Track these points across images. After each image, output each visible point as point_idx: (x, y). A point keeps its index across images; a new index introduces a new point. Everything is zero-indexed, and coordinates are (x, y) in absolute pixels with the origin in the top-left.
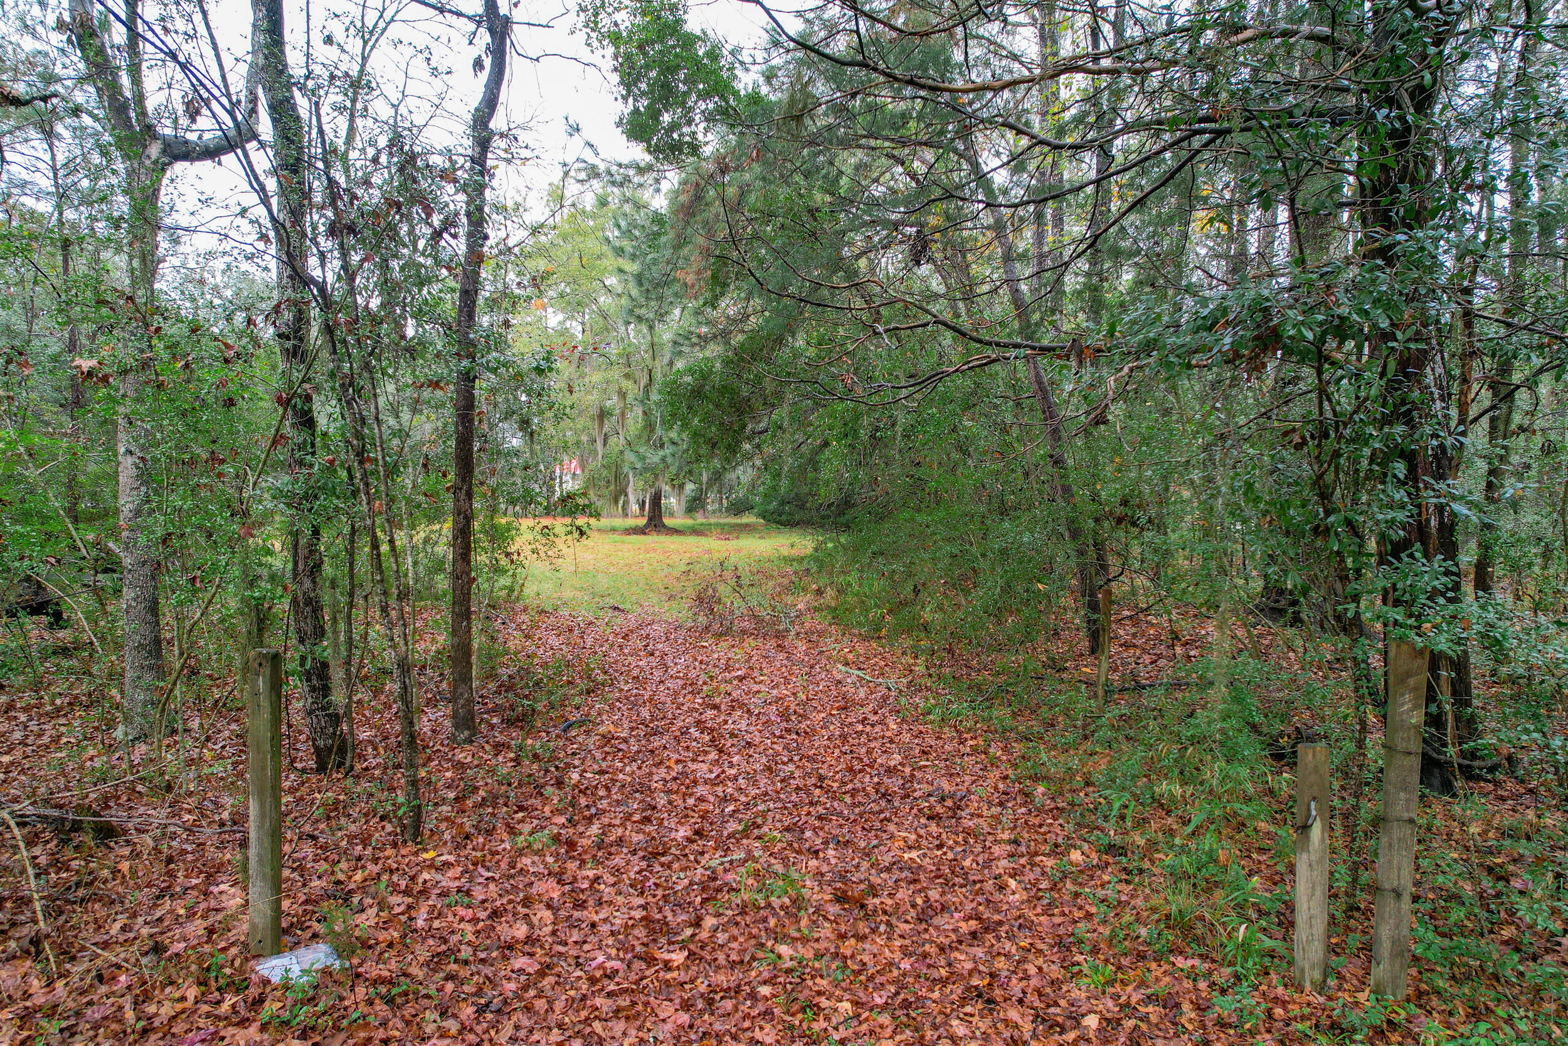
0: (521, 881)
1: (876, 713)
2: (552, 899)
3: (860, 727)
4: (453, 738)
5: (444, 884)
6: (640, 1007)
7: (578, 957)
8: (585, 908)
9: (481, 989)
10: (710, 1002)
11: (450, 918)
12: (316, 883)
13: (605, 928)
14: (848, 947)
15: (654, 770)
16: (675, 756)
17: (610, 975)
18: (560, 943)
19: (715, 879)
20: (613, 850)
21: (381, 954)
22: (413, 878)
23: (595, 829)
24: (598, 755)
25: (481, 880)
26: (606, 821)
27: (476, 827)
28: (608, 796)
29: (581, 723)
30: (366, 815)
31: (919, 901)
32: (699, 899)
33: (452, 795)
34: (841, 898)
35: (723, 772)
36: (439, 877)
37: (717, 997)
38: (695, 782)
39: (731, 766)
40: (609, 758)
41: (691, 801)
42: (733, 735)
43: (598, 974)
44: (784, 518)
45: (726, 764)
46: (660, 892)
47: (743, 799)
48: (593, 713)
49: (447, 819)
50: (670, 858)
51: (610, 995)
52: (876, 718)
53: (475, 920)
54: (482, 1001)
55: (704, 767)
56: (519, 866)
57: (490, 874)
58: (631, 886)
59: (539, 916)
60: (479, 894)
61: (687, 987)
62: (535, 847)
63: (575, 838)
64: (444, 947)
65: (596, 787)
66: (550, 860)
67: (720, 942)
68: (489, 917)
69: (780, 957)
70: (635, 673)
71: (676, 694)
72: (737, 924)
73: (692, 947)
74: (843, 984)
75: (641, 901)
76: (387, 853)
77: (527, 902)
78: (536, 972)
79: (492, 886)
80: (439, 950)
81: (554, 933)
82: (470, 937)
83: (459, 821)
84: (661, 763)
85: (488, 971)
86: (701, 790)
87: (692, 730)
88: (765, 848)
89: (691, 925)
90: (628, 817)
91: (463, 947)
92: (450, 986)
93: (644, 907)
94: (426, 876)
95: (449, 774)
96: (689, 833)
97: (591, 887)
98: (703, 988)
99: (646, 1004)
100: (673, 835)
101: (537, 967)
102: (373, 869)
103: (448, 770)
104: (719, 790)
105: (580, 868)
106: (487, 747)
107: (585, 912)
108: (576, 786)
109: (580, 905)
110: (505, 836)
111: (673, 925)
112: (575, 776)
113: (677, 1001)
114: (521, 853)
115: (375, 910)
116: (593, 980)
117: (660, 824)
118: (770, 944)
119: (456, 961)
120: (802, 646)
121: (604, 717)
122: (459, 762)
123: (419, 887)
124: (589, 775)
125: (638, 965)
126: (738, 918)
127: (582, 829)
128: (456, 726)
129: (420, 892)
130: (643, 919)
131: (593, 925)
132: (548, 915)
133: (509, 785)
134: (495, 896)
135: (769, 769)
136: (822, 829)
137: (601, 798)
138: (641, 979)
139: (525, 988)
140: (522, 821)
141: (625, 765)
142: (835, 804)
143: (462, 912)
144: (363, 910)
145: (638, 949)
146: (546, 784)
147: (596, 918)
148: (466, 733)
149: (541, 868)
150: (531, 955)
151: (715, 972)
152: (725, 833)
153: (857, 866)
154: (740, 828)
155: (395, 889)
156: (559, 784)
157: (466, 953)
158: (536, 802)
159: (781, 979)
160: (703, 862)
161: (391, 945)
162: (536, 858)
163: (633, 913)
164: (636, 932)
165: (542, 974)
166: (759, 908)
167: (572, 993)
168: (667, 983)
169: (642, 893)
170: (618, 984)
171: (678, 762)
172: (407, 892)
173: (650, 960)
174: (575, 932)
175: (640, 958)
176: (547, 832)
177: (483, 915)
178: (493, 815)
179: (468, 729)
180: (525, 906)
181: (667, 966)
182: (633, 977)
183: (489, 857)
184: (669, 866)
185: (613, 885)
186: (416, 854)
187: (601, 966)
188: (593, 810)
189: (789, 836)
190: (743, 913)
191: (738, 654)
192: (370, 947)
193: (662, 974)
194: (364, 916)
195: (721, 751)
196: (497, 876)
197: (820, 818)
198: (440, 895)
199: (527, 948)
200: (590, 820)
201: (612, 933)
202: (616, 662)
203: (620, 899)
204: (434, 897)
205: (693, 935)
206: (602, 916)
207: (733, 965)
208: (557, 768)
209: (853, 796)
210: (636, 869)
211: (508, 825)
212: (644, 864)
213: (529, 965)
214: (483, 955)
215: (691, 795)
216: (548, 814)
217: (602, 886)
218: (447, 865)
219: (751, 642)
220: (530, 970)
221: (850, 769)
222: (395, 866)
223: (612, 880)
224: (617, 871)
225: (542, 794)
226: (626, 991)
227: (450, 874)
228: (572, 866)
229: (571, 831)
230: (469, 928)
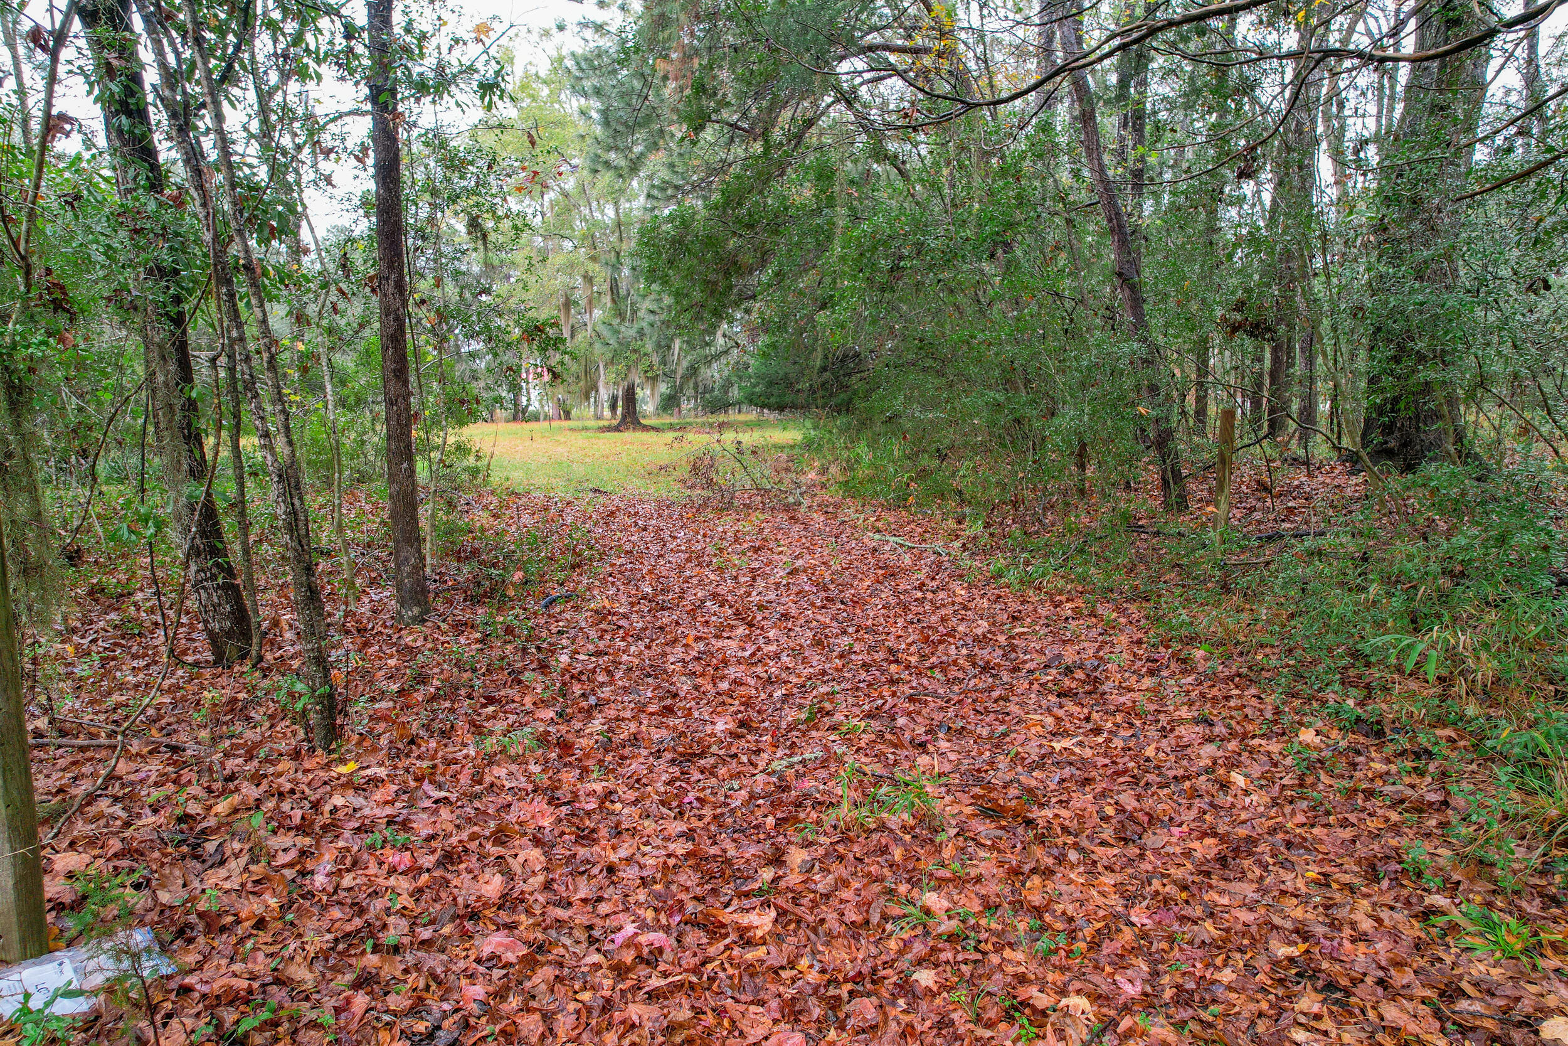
0: (491, 804)
1: (933, 579)
2: (541, 828)
3: (919, 595)
4: (398, 617)
5: (367, 811)
6: (709, 1019)
7: (590, 928)
8: (595, 841)
9: (421, 999)
10: (835, 1003)
11: (373, 869)
12: (149, 819)
13: (630, 874)
14: (1035, 891)
15: (668, 649)
16: (693, 633)
17: (650, 959)
18: (559, 904)
19: (786, 789)
20: (627, 751)
21: (242, 941)
22: (316, 806)
23: (597, 724)
24: (593, 634)
25: (428, 803)
26: (612, 713)
27: (427, 727)
28: (612, 682)
29: (568, 598)
30: (271, 717)
31: (1110, 811)
32: (770, 821)
33: (395, 687)
34: (992, 812)
35: (759, 649)
36: (359, 801)
37: (844, 991)
38: (725, 662)
39: (768, 642)
40: (608, 637)
41: (724, 686)
42: (761, 607)
43: (629, 957)
44: (772, 400)
45: (761, 640)
46: (708, 812)
47: (794, 680)
48: (581, 588)
49: (385, 718)
50: (712, 761)
51: (653, 996)
52: (934, 584)
53: (414, 871)
54: (421, 1027)
55: (733, 644)
56: (488, 779)
57: (443, 794)
58: (662, 803)
59: (521, 858)
60: (423, 826)
61: (785, 974)
62: (512, 752)
63: (571, 738)
64: (358, 922)
65: (594, 671)
66: (535, 769)
67: (821, 888)
68: (439, 864)
69: (927, 912)
70: (628, 548)
71: (681, 568)
72: (841, 858)
73: (780, 901)
74: (1054, 959)
75: (680, 827)
76: (280, 768)
77: (501, 837)
78: (522, 959)
79: (445, 813)
80: (348, 928)
81: (547, 886)
82: (405, 900)
83: (402, 719)
84: (675, 641)
85: (434, 961)
86: (733, 671)
87: (708, 604)
88: (849, 742)
89: (770, 863)
90: (641, 708)
91: (391, 920)
92: (361, 1000)
93: (689, 835)
94: (338, 800)
95: (392, 662)
96: (732, 726)
97: (601, 807)
98: (813, 977)
99: (720, 1012)
100: (709, 729)
101: (523, 951)
102: (250, 791)
103: (391, 656)
104: (759, 670)
105: (581, 779)
106: (444, 626)
107: (596, 849)
108: (566, 670)
109: (586, 837)
110: (469, 738)
111: (739, 864)
112: (564, 659)
113: (774, 1004)
114: (491, 760)
115: (243, 860)
116: (620, 971)
117: (689, 713)
118: (903, 888)
119: (376, 949)
120: (818, 518)
121: (595, 592)
122: (407, 646)
123: (325, 818)
124: (582, 657)
125: (694, 937)
126: (841, 848)
127: (577, 727)
128: (402, 602)
129: (325, 828)
130: (689, 855)
131: (611, 869)
132: (535, 854)
133: (474, 670)
134: (450, 828)
135: (819, 643)
136: (919, 713)
137: (602, 684)
138: (703, 964)
139: (501, 995)
140: (493, 717)
141: (629, 645)
142: (925, 681)
143: (392, 857)
144: (222, 863)
145: (691, 907)
146: (525, 668)
147: (614, 858)
148: (416, 610)
149: (522, 782)
150: (511, 927)
151: (827, 944)
152: (784, 725)
153: (991, 763)
154: (803, 716)
155: (281, 824)
156: (543, 668)
157: (396, 931)
158: (512, 692)
159: (948, 955)
160: (762, 765)
161: (261, 924)
162: (514, 768)
163: (672, 846)
164: (682, 878)
165: (530, 962)
166: (870, 831)
167: (586, 996)
168: (750, 970)
169: (681, 813)
170: (665, 974)
171: (698, 639)
172: (303, 828)
173: (714, 929)
174: (582, 882)
175: (695, 924)
176: (528, 729)
177: (428, 861)
178: (452, 710)
179: (419, 604)
180: (498, 842)
181: (746, 938)
182: (689, 961)
183: (441, 768)
184: (712, 772)
185: (635, 803)
186: (327, 766)
187: (630, 943)
188: (592, 700)
189: (876, 725)
190: (846, 839)
191: (745, 526)
192: (223, 929)
193: (736, 951)
194: (223, 872)
195: (750, 625)
196: (453, 797)
197: (911, 699)
198: (358, 830)
199: (504, 917)
200: (589, 713)
201: (644, 882)
202: (603, 537)
203: (649, 825)
204: (347, 834)
205: (776, 880)
206: (623, 853)
207: (856, 930)
208: (539, 648)
209: (944, 671)
210: (665, 777)
211: (473, 723)
212: (676, 770)
213: (507, 947)
214: (426, 934)
215: (723, 677)
216: (529, 706)
217: (618, 806)
218: (376, 782)
219: (758, 515)
220: (510, 957)
221: (926, 640)
222: (289, 786)
223: (631, 796)
224: (637, 782)
225: (520, 682)
226: (680, 986)
227: (378, 795)
228: (569, 776)
229: (563, 728)
230: (404, 884)
